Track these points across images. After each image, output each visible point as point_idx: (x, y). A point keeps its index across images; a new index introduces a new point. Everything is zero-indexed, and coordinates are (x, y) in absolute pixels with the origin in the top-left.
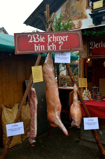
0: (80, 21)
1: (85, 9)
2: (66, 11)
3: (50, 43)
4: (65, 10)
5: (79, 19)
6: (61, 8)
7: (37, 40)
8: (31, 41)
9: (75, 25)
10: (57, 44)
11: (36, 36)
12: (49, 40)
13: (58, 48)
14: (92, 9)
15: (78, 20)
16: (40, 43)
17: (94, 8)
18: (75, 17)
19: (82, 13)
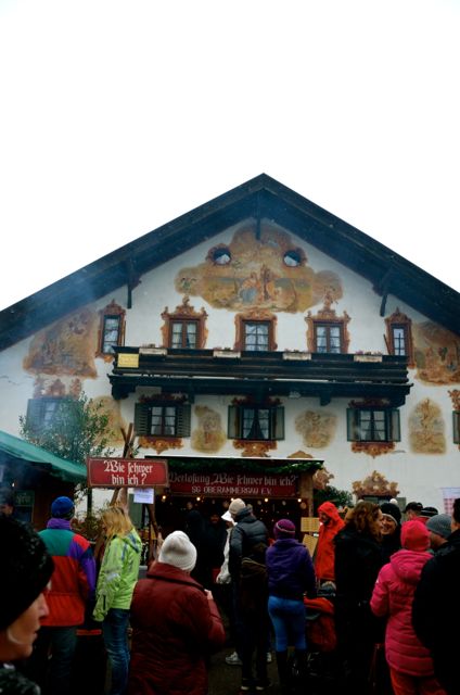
0: (78, 381)
1: (93, 355)
2: (44, 348)
3: (131, 475)
4: (41, 343)
5: (76, 374)
6: (32, 338)
7: (115, 469)
8: (107, 470)
9: (63, 387)
10: (139, 476)
11: (114, 463)
12: (130, 471)
13: (140, 483)
14: (115, 364)
15: (74, 378)
16: (118, 473)
17: (119, 366)
18: (67, 367)
19: (85, 364)
